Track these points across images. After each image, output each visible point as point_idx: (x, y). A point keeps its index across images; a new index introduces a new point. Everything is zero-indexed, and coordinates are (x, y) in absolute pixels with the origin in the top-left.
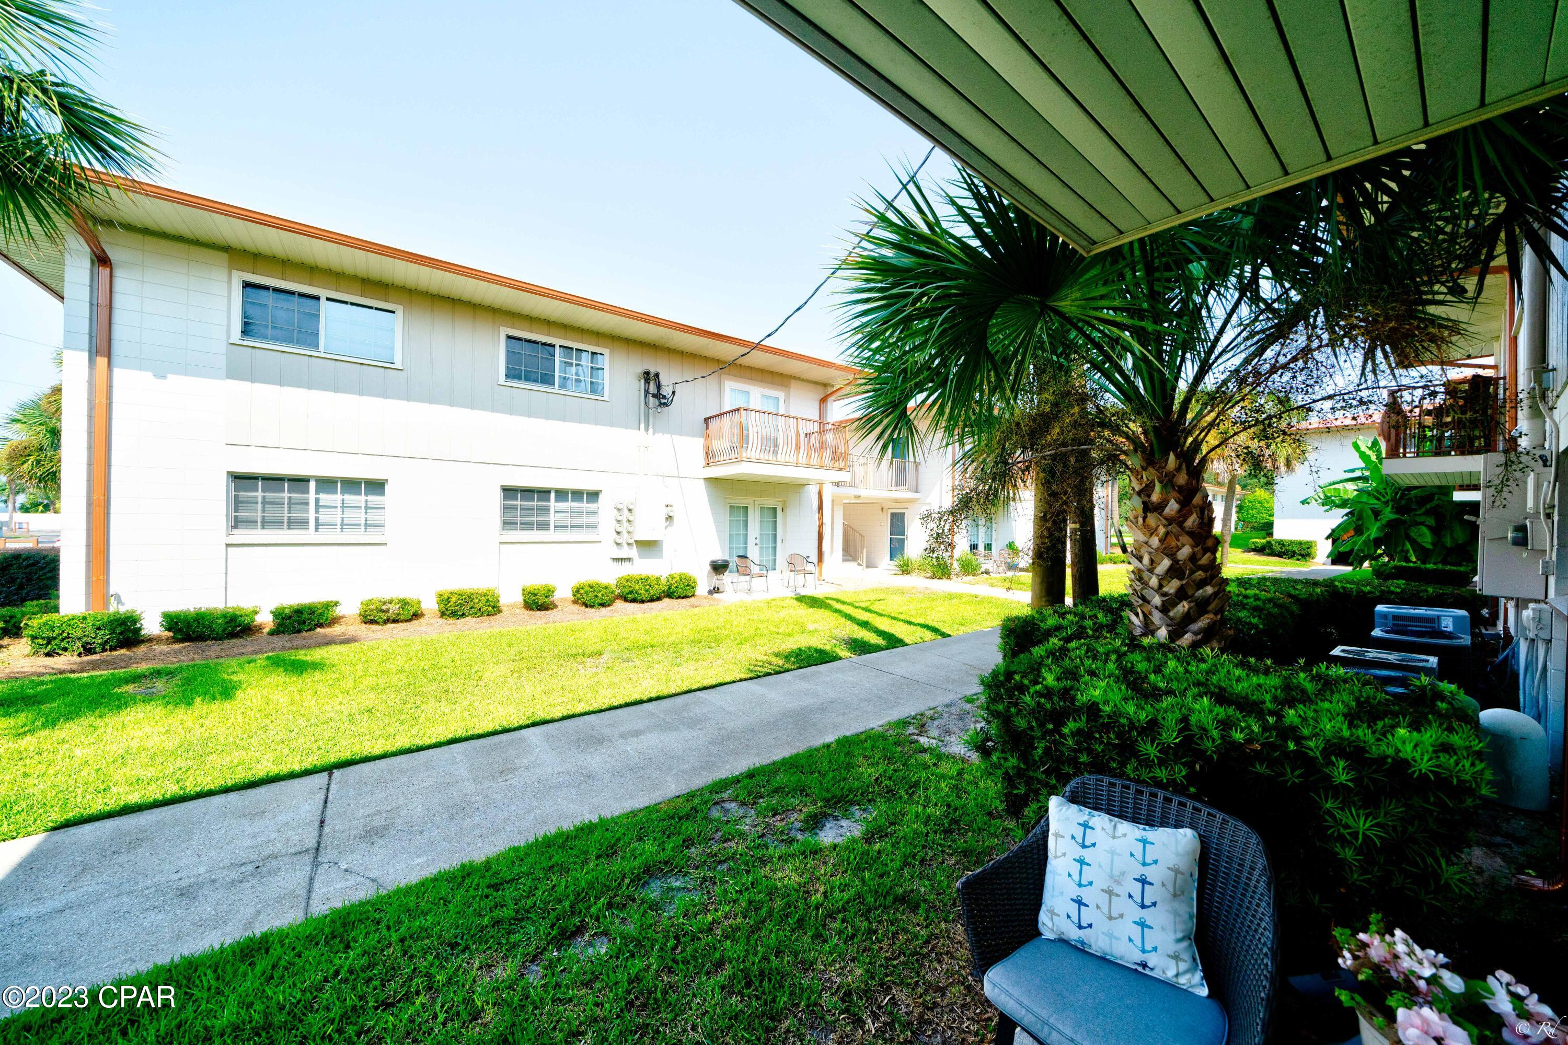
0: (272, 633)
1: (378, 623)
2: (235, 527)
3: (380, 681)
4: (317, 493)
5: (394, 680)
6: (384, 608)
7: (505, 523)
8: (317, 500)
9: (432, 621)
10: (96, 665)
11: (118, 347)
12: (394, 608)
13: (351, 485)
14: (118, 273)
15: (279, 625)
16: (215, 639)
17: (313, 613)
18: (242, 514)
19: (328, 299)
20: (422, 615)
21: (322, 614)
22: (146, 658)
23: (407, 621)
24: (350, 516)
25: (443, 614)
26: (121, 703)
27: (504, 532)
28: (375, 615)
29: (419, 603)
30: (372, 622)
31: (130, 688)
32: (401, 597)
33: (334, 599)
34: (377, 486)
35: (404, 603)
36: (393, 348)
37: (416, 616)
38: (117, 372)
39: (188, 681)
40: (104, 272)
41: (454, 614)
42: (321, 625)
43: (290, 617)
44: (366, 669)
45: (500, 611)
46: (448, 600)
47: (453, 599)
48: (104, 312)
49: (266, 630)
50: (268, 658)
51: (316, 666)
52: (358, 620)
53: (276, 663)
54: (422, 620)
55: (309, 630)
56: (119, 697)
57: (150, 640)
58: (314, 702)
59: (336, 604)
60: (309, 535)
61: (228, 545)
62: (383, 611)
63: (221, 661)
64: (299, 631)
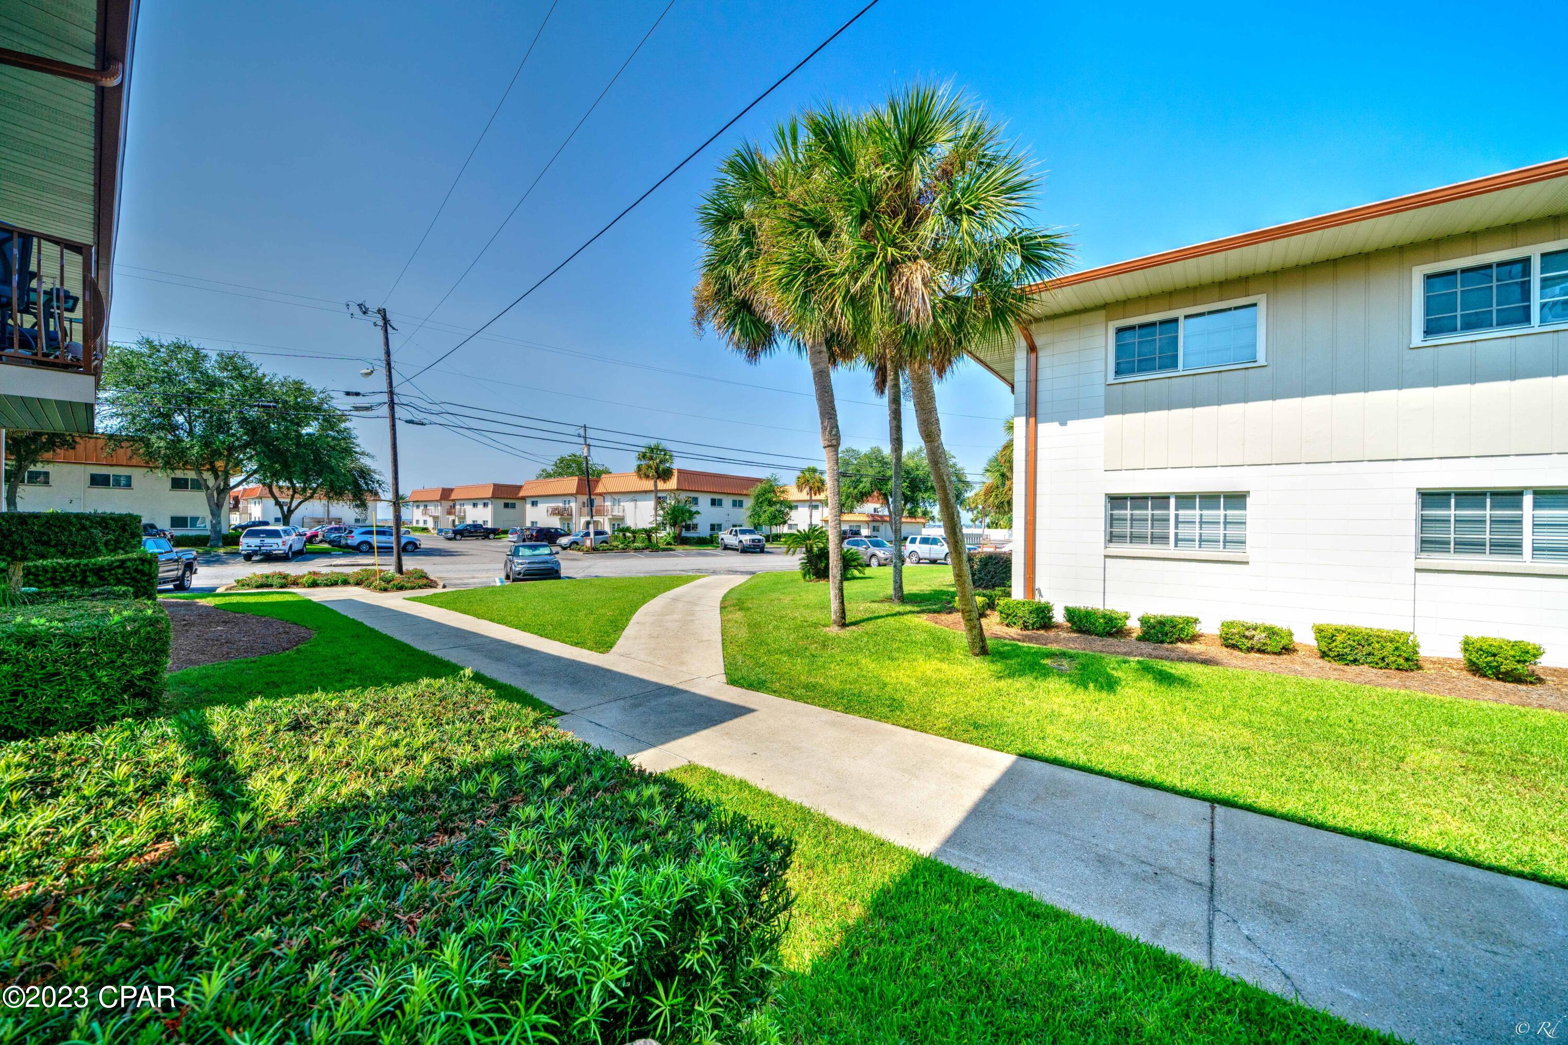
0: (1139, 639)
1: (1241, 650)
2: (1110, 541)
3: (1253, 718)
4: (1177, 509)
5: (1271, 721)
6: (1247, 633)
7: (1423, 542)
8: (1177, 516)
9: (1310, 660)
10: (1030, 639)
11: (1040, 411)
12: (1260, 636)
13: (1210, 499)
14: (1040, 354)
15: (1145, 633)
16: (1097, 635)
17: (1174, 627)
18: (1116, 530)
19: (1186, 317)
20: (1294, 650)
21: (1182, 629)
22: (1056, 641)
23: (1275, 653)
24: (1208, 531)
25: (1324, 655)
26: (1045, 673)
27: (1424, 555)
28: (1236, 640)
29: (1291, 634)
30: (1234, 647)
31: (1047, 661)
32: (1268, 624)
33: (1194, 616)
34: (1237, 499)
35: (1272, 632)
36: (1254, 345)
37: (1287, 650)
38: (1040, 426)
39: (1084, 667)
40: (1033, 356)
41: (1340, 657)
42: (1181, 640)
43: (1154, 628)
44: (1235, 700)
45: (1419, 668)
46: (1332, 638)
47: (1339, 638)
48: (1033, 383)
49: (1135, 635)
50: (1139, 662)
51: (1182, 682)
52: (1219, 642)
53: (1146, 669)
54: (1295, 656)
55: (1171, 643)
56: (1044, 667)
57: (1057, 626)
58: (1184, 720)
59: (1196, 621)
60: (1170, 550)
61: (1106, 556)
62: (1247, 637)
63: (1103, 655)
64: (1162, 642)
